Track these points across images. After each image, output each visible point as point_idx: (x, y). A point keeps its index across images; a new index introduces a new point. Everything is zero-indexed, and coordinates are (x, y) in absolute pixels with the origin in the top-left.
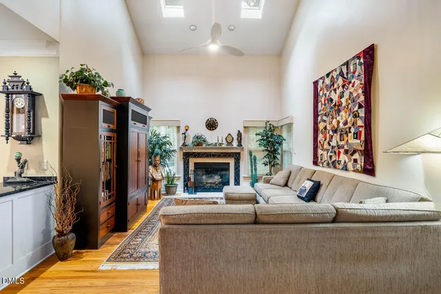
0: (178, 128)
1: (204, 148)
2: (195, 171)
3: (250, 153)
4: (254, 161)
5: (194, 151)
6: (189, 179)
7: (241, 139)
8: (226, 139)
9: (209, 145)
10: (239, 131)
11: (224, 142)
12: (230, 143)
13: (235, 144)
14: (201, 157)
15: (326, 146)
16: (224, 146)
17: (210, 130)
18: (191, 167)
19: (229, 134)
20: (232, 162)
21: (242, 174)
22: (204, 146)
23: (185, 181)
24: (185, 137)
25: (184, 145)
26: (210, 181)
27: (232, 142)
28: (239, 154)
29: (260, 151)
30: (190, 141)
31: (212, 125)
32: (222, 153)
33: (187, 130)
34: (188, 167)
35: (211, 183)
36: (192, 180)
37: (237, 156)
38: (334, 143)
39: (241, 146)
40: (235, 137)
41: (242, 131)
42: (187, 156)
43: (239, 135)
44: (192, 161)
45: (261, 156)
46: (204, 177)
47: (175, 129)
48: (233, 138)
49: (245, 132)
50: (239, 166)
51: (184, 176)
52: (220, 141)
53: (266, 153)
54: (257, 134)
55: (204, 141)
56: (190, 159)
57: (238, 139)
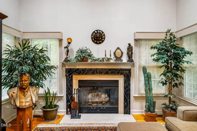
0: (61, 40)
1: (90, 64)
2: (79, 91)
3: (144, 69)
4: (148, 78)
5: (78, 67)
6: (73, 99)
7: (132, 53)
8: (115, 53)
9: (95, 60)
10: (129, 44)
11: (113, 56)
12: (118, 58)
13: (125, 59)
14: (86, 74)
16: (112, 61)
17: (96, 43)
18: (75, 86)
19: (118, 48)
20: (121, 80)
21: (133, 93)
22: (89, 61)
23: (68, 101)
24: (68, 51)
25: (66, 60)
26: (97, 100)
27: (121, 56)
28: (129, 70)
29: (153, 67)
30: (73, 56)
31: (98, 38)
32: (110, 70)
33: (69, 43)
34: (71, 86)
35: (97, 103)
36: (76, 100)
37: (127, 75)
39: (132, 61)
40: (125, 51)
41: (133, 44)
42: (70, 73)
43: (130, 48)
44: (76, 79)
45: (157, 76)
46: (90, 96)
47: (57, 42)
48: (122, 53)
49: (136, 45)
50: (129, 84)
51: (67, 95)
52: (108, 56)
53: (163, 70)
54: (152, 48)
55: (89, 56)
56: (73, 76)
57: (128, 54)
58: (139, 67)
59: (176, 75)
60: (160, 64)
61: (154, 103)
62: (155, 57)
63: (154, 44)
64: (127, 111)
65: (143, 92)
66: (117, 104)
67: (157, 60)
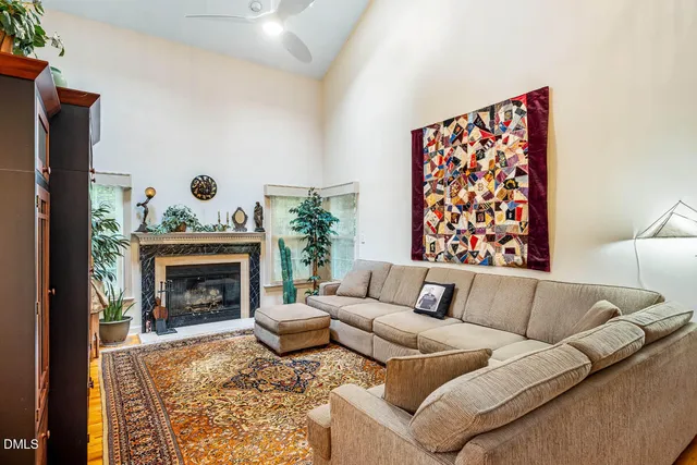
0: (127, 190)
1: (191, 236)
2: (169, 285)
3: (281, 243)
4: (286, 256)
5: (166, 242)
6: (156, 303)
7: (262, 218)
8: (233, 218)
9: (200, 229)
10: (258, 204)
11: (231, 223)
12: (239, 226)
13: (250, 227)
14: (183, 254)
15: (443, 229)
16: (229, 231)
17: (201, 198)
18: (160, 276)
19: (239, 209)
20: (244, 262)
21: (264, 283)
22: (189, 230)
23: (145, 307)
24: (146, 213)
25: (143, 229)
26: (200, 301)
27: (245, 223)
28: (258, 245)
29: (294, 239)
30: (156, 219)
31: (203, 189)
33: (150, 197)
34: (152, 277)
35: (201, 305)
36: (163, 304)
37: (254, 252)
38: (462, 225)
39: (262, 230)
40: (251, 215)
41: (262, 204)
42: (148, 254)
43: (258, 210)
44: (161, 265)
45: (298, 253)
46: (188, 295)
47: (118, 195)
48: (246, 217)
49: (268, 205)
50: (258, 268)
51: (143, 296)
52: (224, 223)
53: (306, 243)
54: (291, 211)
55: (191, 221)
56: (156, 259)
57: (256, 218)
58: (273, 239)
59: (321, 250)
60: (302, 234)
61: (295, 291)
62: (295, 224)
63: (296, 205)
64: (255, 303)
65: (279, 279)
66: (238, 301)
67: (298, 229)
